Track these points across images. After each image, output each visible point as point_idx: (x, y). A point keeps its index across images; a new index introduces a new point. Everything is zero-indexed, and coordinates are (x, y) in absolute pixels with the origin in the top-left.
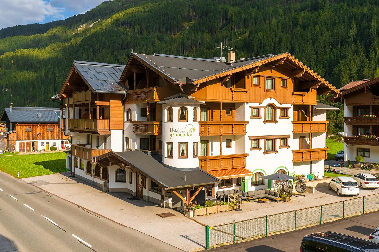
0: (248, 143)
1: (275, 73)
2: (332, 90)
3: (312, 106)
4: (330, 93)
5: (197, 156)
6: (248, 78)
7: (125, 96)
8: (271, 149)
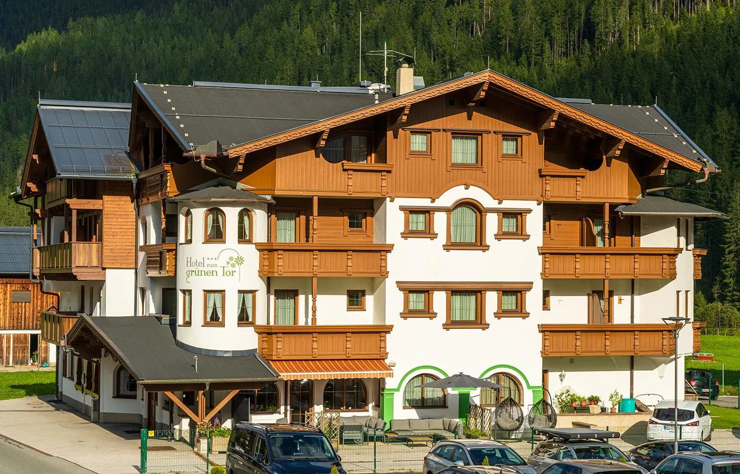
0: (395, 300)
1: (480, 121)
2: (670, 162)
3: (613, 206)
4: (665, 169)
5: (253, 323)
6: (396, 137)
7: (134, 185)
8: (473, 318)
